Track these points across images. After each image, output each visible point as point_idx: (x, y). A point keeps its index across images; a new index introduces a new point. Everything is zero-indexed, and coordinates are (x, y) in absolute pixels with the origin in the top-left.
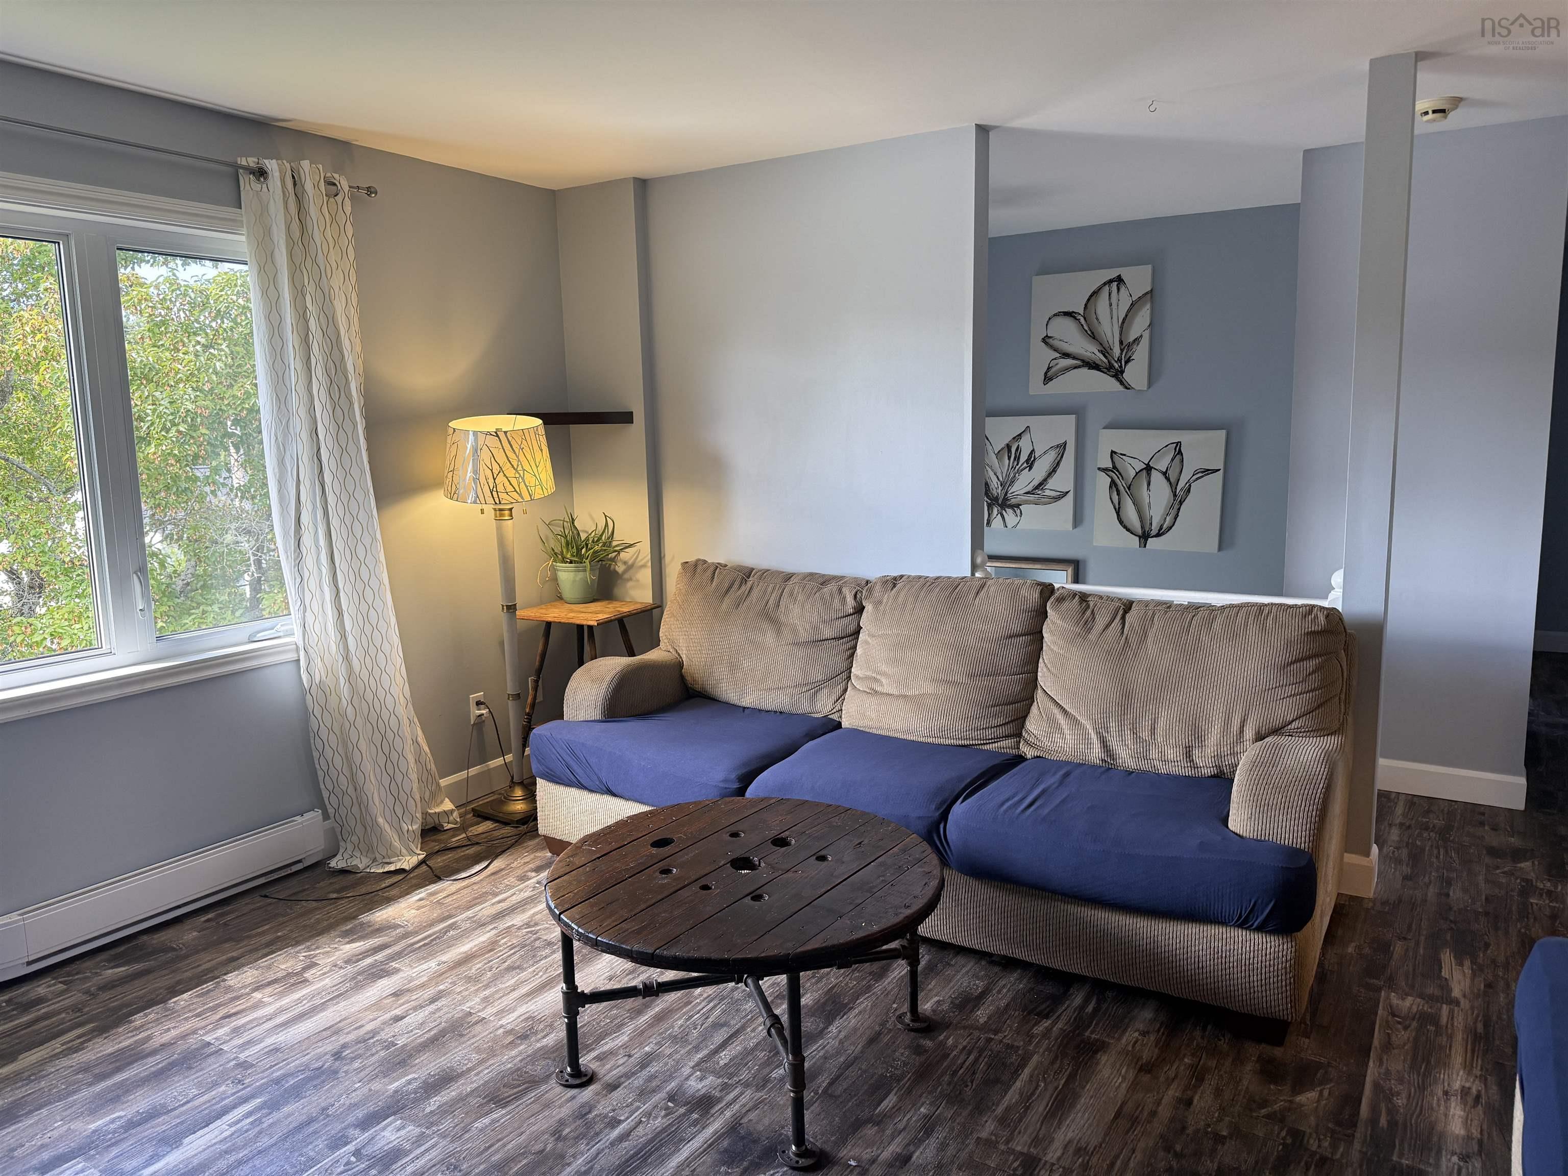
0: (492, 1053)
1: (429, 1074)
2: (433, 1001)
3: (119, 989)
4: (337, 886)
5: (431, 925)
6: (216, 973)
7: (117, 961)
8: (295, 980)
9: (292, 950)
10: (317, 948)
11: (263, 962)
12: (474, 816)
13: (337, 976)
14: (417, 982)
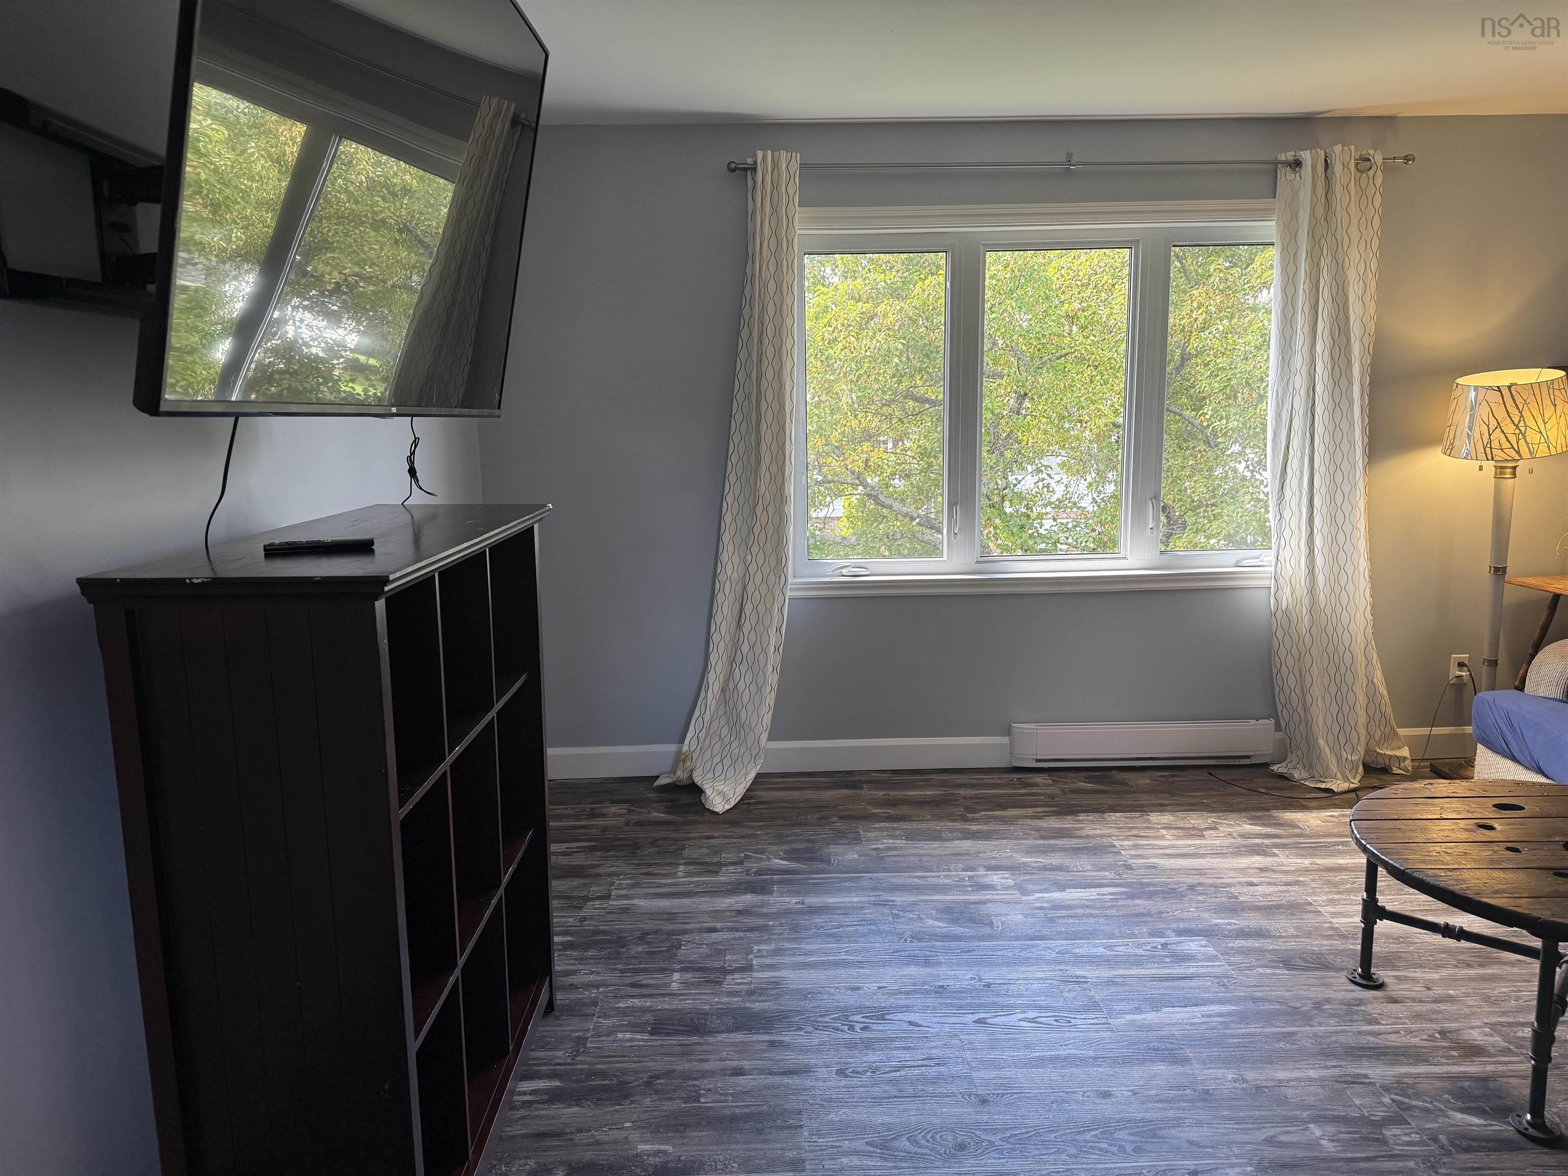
0: (1309, 935)
1: (1248, 926)
2: (1287, 884)
3: (1082, 796)
4: (1269, 785)
5: (1325, 836)
6: (1146, 809)
7: (1089, 780)
8: (1198, 833)
9: (1206, 814)
10: (1225, 819)
11: (1181, 814)
12: (1431, 771)
13: (1228, 841)
14: (1284, 868)
